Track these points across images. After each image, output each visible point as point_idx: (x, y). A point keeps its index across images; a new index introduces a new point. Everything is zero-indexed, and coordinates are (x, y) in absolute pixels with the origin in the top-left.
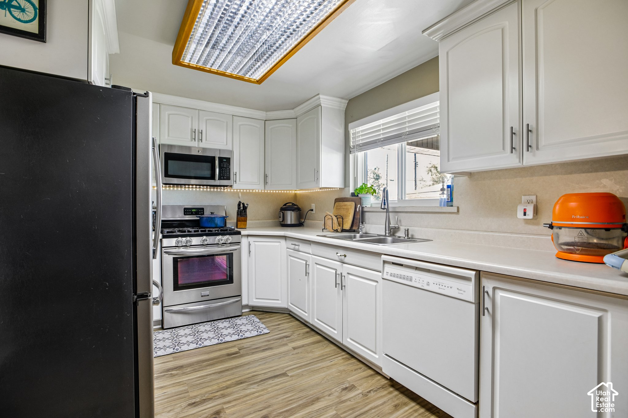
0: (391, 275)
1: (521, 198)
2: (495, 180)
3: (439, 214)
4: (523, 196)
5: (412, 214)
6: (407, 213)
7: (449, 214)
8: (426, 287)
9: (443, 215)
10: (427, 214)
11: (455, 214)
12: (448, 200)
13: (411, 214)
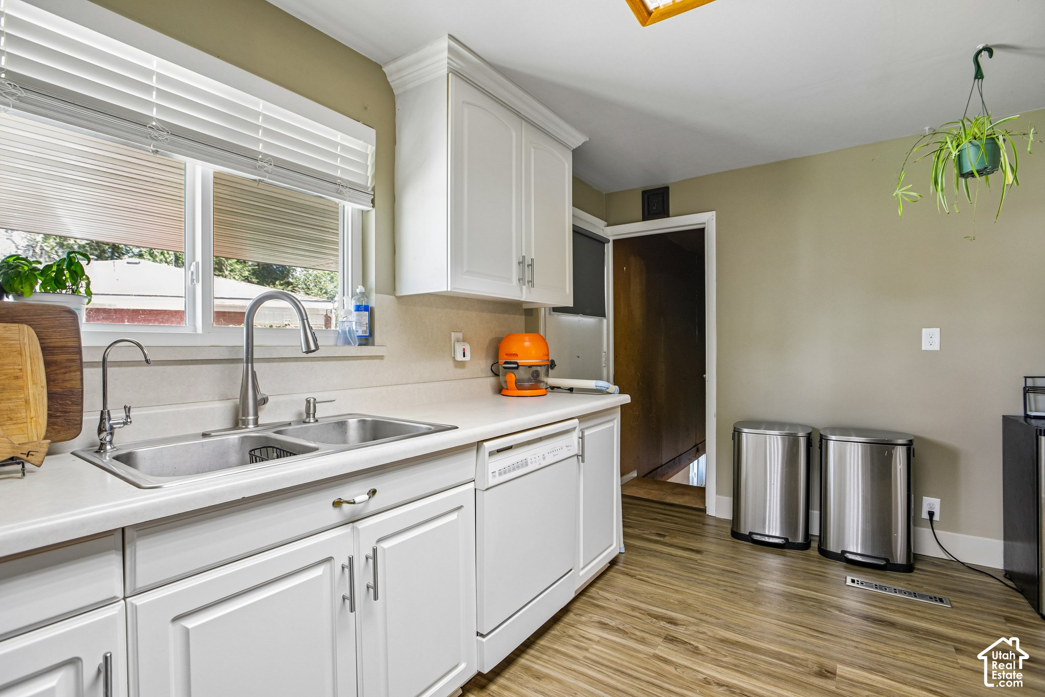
0: (500, 474)
1: (451, 336)
2: (427, 308)
3: (349, 360)
4: (453, 333)
5: (287, 363)
6: (273, 362)
7: (367, 359)
8: (544, 464)
9: (358, 361)
10: (325, 362)
11: (378, 359)
12: (365, 333)
13: (282, 364)
